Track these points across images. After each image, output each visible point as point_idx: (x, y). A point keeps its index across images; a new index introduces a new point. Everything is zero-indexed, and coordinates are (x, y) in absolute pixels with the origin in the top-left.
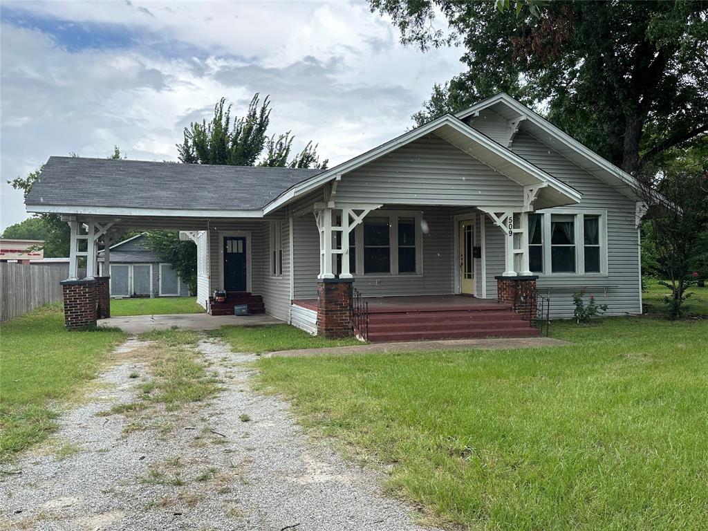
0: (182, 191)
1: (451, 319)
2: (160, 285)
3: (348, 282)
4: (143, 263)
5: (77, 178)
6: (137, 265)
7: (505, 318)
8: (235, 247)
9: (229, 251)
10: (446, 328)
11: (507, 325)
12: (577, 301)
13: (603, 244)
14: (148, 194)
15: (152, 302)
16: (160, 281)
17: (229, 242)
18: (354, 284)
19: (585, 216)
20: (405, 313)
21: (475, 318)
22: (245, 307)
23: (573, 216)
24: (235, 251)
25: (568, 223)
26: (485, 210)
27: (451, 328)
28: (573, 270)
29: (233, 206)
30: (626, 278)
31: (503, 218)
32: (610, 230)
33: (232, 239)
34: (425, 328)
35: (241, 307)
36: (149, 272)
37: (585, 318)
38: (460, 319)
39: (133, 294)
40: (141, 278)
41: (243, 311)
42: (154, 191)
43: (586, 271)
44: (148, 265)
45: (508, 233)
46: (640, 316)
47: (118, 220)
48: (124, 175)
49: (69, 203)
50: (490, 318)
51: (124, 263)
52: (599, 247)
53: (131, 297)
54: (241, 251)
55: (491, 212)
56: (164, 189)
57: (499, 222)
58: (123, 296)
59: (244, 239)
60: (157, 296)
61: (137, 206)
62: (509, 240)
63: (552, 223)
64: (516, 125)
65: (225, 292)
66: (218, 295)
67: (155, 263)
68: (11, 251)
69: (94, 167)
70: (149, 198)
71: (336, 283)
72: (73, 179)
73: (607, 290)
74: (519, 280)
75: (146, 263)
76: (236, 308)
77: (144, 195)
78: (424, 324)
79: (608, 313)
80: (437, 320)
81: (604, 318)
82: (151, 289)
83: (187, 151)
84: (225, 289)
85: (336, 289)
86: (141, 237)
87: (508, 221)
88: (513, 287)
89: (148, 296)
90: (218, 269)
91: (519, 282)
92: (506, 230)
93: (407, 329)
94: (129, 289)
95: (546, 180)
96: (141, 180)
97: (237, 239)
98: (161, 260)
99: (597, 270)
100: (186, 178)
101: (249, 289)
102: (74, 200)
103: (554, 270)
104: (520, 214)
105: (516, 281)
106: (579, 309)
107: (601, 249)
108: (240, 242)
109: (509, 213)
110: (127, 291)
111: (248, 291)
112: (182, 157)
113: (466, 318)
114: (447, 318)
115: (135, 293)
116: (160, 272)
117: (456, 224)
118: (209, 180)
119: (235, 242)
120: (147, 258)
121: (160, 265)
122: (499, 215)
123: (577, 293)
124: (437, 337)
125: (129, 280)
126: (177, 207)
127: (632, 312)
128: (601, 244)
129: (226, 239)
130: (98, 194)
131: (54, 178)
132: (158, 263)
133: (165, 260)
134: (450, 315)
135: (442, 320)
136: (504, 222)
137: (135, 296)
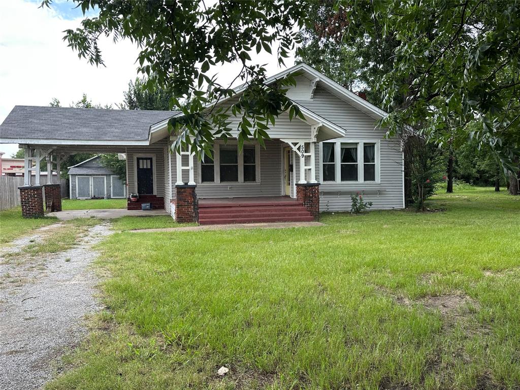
0: (98, 128)
1: (260, 211)
2: (112, 191)
3: (193, 187)
4: (98, 175)
5: (30, 120)
6: (95, 176)
7: (295, 210)
8: (145, 165)
9: (141, 167)
10: (255, 216)
11: (295, 215)
12: (354, 200)
13: (377, 162)
14: (75, 130)
15: (105, 201)
16: (112, 187)
17: (141, 161)
18: (196, 189)
19: (364, 144)
20: (231, 207)
21: (276, 210)
22: (149, 204)
23: (357, 144)
24: (145, 167)
25: (354, 149)
26: (286, 141)
27: (258, 216)
28: (356, 179)
29: (130, 138)
30: (393, 185)
31: (297, 146)
32: (382, 153)
33: (143, 159)
34: (240, 216)
35: (145, 205)
36: (103, 182)
37: (358, 211)
38: (265, 211)
39: (93, 196)
40: (98, 186)
41: (147, 207)
42: (79, 128)
43: (365, 180)
44: (103, 176)
45: (301, 155)
46: (402, 210)
47: (55, 147)
48: (61, 117)
49: (21, 137)
50: (286, 210)
51: (87, 175)
52: (374, 164)
53: (92, 199)
54: (149, 167)
55: (290, 142)
56: (85, 127)
57: (295, 149)
58: (87, 198)
59: (151, 159)
60: (109, 198)
61: (65, 138)
62: (302, 160)
63: (341, 148)
64: (314, 84)
65: (138, 194)
66: (133, 196)
67: (108, 175)
68: (18, 167)
69: (42, 113)
70: (74, 133)
71: (185, 188)
72: (27, 121)
73: (379, 193)
74: (308, 186)
75: (102, 175)
76: (142, 205)
77: (72, 131)
78: (240, 214)
79: (373, 208)
80: (251, 211)
81: (371, 211)
82: (106, 193)
83: (130, 97)
84: (138, 192)
85: (185, 192)
86: (99, 157)
87: (301, 148)
88: (303, 190)
89: (103, 198)
90: (133, 179)
91: (308, 187)
92: (300, 154)
93: (228, 217)
94: (90, 193)
95: (321, 122)
96: (72, 121)
97: (146, 159)
98: (111, 173)
99: (373, 179)
100: (103, 119)
101: (155, 193)
102: (25, 135)
103: (343, 179)
104: (309, 143)
105: (305, 186)
106: (354, 205)
107: (376, 165)
108: (149, 161)
109: (302, 143)
110: (89, 194)
111: (154, 194)
112: (126, 101)
113: (269, 210)
114: (257, 210)
115: (94, 196)
116: (112, 182)
117: (282, 149)
118: (118, 120)
119: (145, 161)
120: (103, 172)
121: (112, 177)
122: (295, 144)
123: (355, 195)
124: (244, 222)
125: (90, 187)
126: (92, 139)
127: (397, 207)
128: (376, 163)
129: (138, 159)
130: (42, 131)
131: (15, 121)
132: (110, 175)
133: (114, 173)
134: (261, 208)
135: (253, 211)
136: (299, 149)
137: (94, 198)
